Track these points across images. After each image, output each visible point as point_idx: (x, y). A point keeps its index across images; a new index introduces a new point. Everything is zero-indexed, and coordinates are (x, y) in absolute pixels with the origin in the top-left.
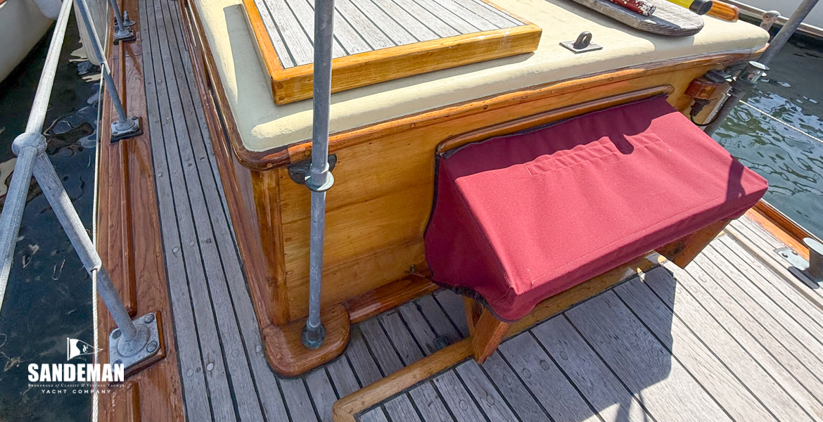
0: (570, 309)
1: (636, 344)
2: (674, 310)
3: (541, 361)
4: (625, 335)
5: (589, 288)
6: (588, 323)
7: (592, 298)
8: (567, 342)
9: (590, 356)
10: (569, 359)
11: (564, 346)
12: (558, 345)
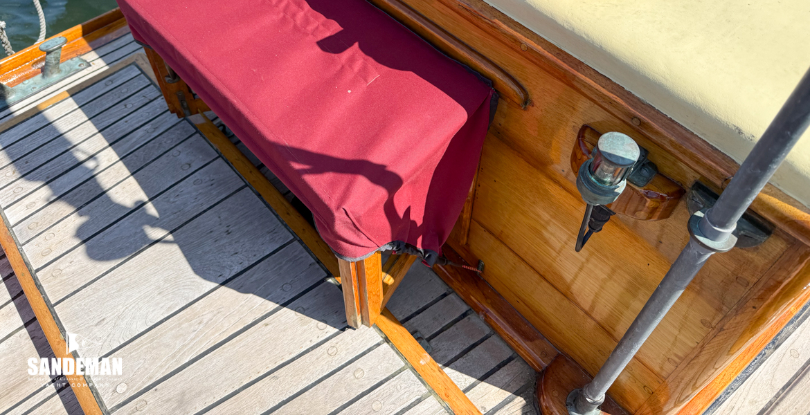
0: (253, 191)
1: (224, 250)
2: (285, 309)
3: (190, 165)
4: (234, 242)
5: (288, 214)
6: (241, 208)
7: (277, 216)
8: (213, 186)
9: (202, 204)
10: (195, 186)
11: (210, 183)
12: (208, 178)
